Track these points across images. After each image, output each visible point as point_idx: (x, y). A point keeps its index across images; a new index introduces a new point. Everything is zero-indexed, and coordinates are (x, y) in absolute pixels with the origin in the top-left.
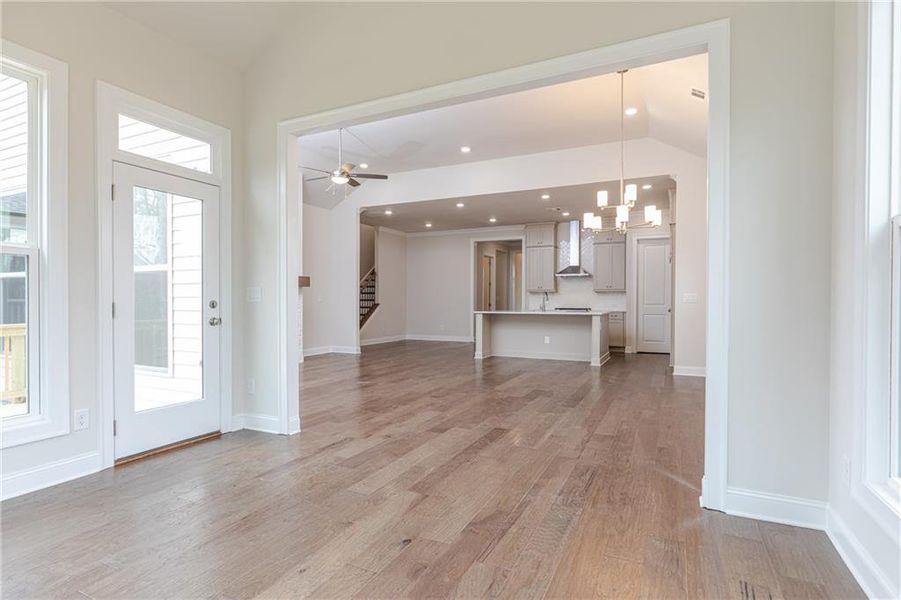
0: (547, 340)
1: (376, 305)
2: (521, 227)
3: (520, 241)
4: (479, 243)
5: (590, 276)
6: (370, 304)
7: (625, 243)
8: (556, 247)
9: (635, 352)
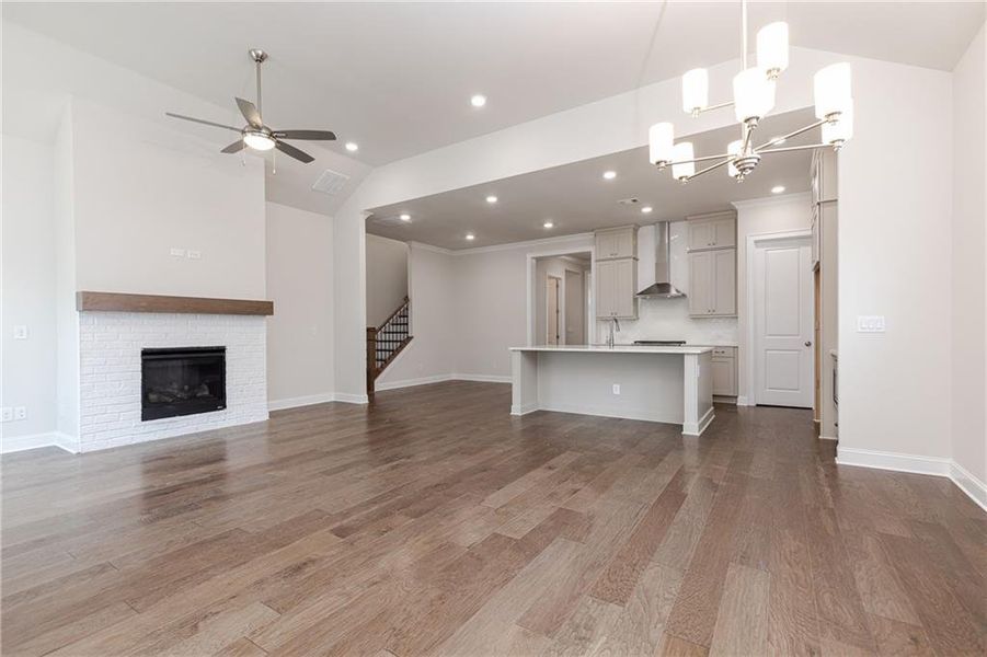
0: (616, 389)
1: (409, 339)
2: (589, 236)
3: (589, 254)
4: (538, 259)
5: (684, 295)
6: (402, 337)
7: (736, 248)
8: (636, 259)
9: (754, 405)
